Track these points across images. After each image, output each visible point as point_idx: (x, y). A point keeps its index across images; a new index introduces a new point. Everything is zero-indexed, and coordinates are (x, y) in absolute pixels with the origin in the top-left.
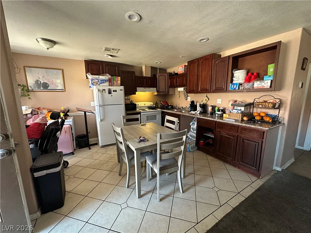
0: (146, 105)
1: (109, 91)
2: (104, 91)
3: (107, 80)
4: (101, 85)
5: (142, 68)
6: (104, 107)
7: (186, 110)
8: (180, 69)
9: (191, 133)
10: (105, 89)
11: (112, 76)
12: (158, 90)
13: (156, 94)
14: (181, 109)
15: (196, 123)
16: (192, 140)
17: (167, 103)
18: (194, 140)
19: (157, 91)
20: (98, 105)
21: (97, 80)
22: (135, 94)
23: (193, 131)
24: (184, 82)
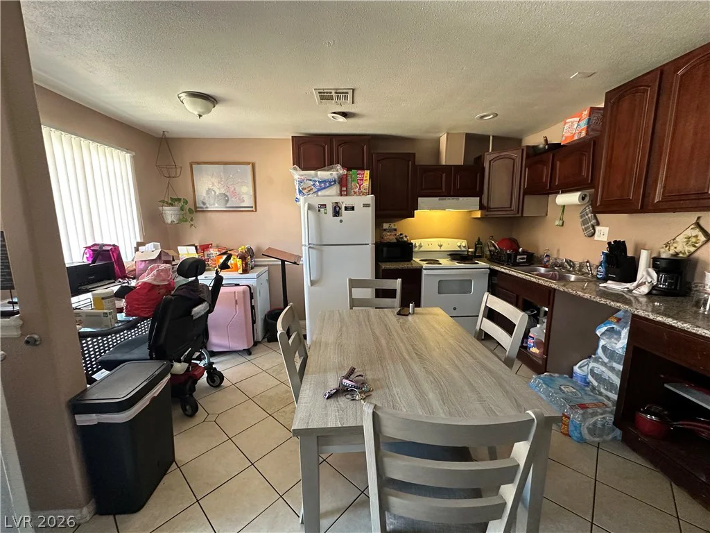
0: (443, 249)
1: (335, 208)
2: (322, 210)
3: (335, 181)
4: (319, 193)
5: (438, 141)
6: (321, 251)
7: (583, 274)
8: (571, 127)
9: (595, 365)
10: (325, 205)
11: (349, 169)
12: (485, 204)
13: (478, 214)
14: (564, 268)
15: (625, 333)
16: (601, 394)
17: (514, 244)
18: (608, 398)
19: (482, 207)
20: (307, 244)
21: (311, 183)
22: (413, 217)
23: (606, 360)
24: (584, 173)
